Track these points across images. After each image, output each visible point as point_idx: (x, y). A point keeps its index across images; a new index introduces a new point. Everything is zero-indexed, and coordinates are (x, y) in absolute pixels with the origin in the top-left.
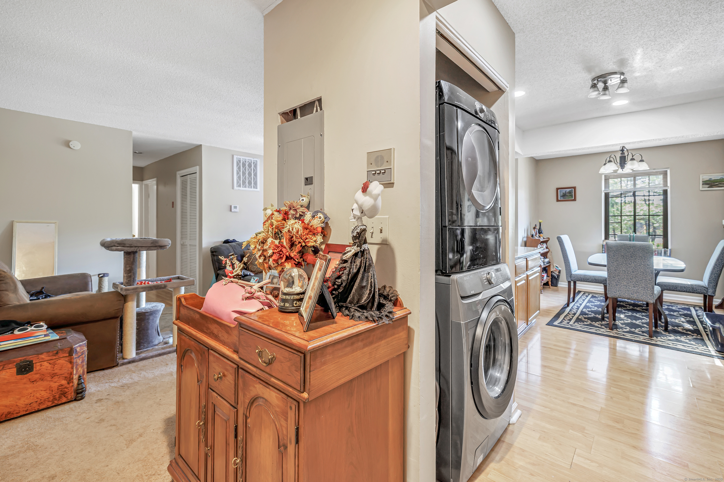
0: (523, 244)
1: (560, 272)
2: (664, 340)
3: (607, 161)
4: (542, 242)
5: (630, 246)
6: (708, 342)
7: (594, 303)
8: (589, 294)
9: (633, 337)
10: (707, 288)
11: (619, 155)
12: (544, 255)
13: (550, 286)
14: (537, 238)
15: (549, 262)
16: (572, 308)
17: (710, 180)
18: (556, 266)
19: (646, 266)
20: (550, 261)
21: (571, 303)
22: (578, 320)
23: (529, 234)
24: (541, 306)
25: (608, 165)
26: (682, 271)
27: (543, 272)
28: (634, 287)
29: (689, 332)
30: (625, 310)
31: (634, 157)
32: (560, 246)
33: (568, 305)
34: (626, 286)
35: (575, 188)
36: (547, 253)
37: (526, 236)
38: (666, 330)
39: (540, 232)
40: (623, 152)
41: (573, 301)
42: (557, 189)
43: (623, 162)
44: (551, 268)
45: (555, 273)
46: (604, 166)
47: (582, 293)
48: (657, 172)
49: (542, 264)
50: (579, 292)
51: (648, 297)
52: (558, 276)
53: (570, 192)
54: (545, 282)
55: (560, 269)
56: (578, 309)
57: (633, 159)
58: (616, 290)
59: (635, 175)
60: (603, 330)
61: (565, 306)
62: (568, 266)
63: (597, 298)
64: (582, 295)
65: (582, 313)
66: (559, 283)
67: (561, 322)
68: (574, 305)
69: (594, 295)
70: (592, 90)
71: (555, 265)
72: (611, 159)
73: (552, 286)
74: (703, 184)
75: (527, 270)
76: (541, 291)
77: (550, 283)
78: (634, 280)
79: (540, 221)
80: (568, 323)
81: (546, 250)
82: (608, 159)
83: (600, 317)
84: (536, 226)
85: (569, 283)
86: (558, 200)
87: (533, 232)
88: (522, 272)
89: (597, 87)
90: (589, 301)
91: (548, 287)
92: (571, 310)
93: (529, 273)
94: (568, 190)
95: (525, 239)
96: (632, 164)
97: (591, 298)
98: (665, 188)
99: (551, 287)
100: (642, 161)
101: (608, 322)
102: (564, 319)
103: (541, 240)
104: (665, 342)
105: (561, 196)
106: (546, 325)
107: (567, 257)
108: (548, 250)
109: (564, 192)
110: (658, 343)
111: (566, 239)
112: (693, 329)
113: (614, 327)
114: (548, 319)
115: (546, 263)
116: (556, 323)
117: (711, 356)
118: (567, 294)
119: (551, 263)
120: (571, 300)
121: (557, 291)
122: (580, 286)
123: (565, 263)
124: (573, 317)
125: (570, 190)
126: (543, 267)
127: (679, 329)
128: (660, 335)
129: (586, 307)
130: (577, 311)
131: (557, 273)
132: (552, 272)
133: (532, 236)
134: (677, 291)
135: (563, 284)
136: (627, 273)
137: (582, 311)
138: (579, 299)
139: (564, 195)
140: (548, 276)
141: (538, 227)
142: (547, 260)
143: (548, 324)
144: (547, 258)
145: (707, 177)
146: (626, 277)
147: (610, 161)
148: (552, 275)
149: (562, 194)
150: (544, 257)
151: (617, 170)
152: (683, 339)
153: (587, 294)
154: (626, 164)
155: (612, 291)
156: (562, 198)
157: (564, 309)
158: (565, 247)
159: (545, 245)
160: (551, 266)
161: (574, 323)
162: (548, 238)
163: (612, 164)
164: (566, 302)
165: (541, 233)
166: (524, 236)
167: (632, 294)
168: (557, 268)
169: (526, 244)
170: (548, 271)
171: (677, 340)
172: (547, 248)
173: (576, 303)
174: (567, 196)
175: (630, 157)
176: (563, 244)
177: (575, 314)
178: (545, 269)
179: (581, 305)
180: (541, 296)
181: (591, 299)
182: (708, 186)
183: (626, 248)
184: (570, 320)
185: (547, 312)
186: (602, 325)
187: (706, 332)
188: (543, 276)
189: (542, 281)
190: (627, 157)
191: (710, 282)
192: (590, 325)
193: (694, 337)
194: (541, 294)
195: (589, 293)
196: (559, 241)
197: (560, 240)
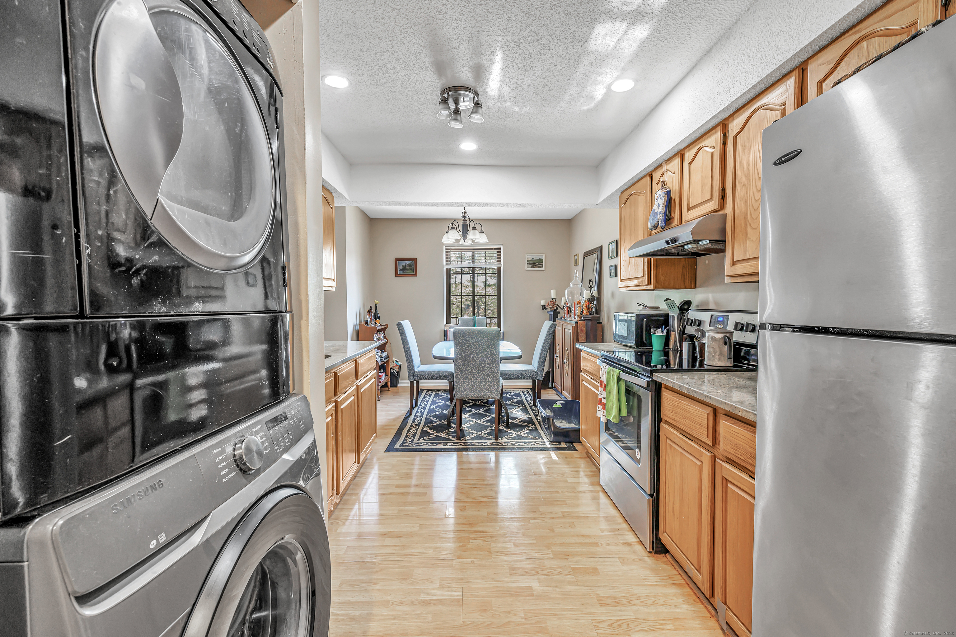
0: (355, 337)
1: (400, 368)
2: (508, 440)
3: (450, 228)
4: (379, 330)
5: (478, 333)
6: (541, 432)
7: (438, 403)
8: (432, 393)
9: (481, 444)
10: (537, 373)
11: (461, 223)
12: (382, 348)
13: (389, 387)
14: (373, 326)
15: (388, 357)
16: (415, 416)
17: (532, 260)
18: (396, 361)
19: (493, 357)
20: (389, 355)
21: (414, 408)
22: (424, 434)
23: (362, 321)
24: (378, 421)
25: (452, 232)
26: (520, 357)
27: (380, 370)
28: (481, 382)
29: (525, 424)
30: (468, 407)
31: (475, 226)
32: (401, 335)
33: (410, 412)
34: (474, 383)
35: (415, 260)
36: (385, 344)
37: (358, 322)
38: (507, 426)
39: (376, 317)
40: (465, 218)
41: (416, 405)
42: (396, 260)
43: (465, 232)
44: (390, 364)
45: (394, 370)
46: (446, 234)
47: (425, 391)
48: (492, 248)
49: (379, 360)
50: (422, 390)
51: (494, 393)
52: (399, 373)
53: (410, 265)
54: (382, 384)
55: (400, 363)
56: (422, 416)
57: (474, 229)
58: (464, 389)
59: (474, 249)
60: (450, 443)
61: (407, 416)
62: (410, 362)
63: (440, 396)
64: (425, 395)
65: (428, 422)
66: (400, 381)
67: (404, 443)
68: (417, 411)
69: (437, 392)
70: (441, 106)
71: (394, 359)
72: (454, 226)
73: (391, 387)
74: (527, 264)
75: (357, 379)
76: (379, 398)
77: (389, 384)
78: (481, 374)
79: (377, 302)
80: (412, 441)
81: (383, 341)
82: (451, 226)
83: (445, 422)
84: (371, 309)
85: (412, 383)
86: (397, 275)
87: (368, 317)
88: (350, 384)
89: (448, 103)
90: (433, 403)
91: (387, 388)
92: (414, 420)
93: (360, 382)
94: (408, 262)
95: (357, 328)
96: (474, 234)
97: (434, 397)
98: (499, 266)
99: (390, 389)
100: (482, 232)
101: (455, 429)
102: (407, 436)
103: (378, 328)
104: (509, 442)
105: (401, 270)
106: (385, 452)
107: (409, 350)
108: (386, 340)
109: (404, 265)
110: (505, 446)
111: (407, 325)
112: (528, 419)
113: (460, 435)
114: (387, 441)
115: (383, 359)
116: (397, 446)
117: (547, 450)
118: (410, 396)
119: (390, 358)
120: (414, 405)
121: (397, 393)
122: (424, 384)
123: (406, 357)
124: (417, 430)
125: (410, 263)
126: (380, 364)
127: (517, 422)
128: (504, 434)
129: (430, 411)
130: (421, 420)
131: (397, 370)
132: (391, 369)
133: (367, 323)
134: (514, 379)
135: (404, 383)
136: (475, 366)
137: (426, 419)
138: (422, 401)
139: (404, 269)
140: (387, 376)
141: (373, 310)
142: (385, 354)
143: (387, 451)
144: (385, 351)
145: (529, 257)
146: (473, 371)
147: (453, 228)
148: (391, 373)
149: (401, 267)
150: (382, 351)
151: (459, 240)
152: (522, 433)
153: (430, 393)
154: (467, 234)
155: (460, 391)
156: (401, 272)
157: (405, 422)
158: (406, 337)
159: (382, 336)
160: (390, 361)
161: (419, 440)
162: (387, 325)
163: (455, 231)
164: (408, 408)
165: (378, 318)
166: (355, 324)
167: (479, 391)
168: (396, 363)
169: (358, 336)
170: (387, 367)
171: (519, 437)
172: (385, 338)
173: (419, 408)
174: (407, 269)
175: (472, 226)
176: (404, 332)
177: (418, 425)
178: (383, 367)
179: (424, 409)
180: (379, 404)
181: (435, 399)
182: (531, 266)
183: (474, 335)
184: (414, 436)
185: (386, 427)
186: (449, 434)
187: (537, 419)
188: (381, 376)
189: (380, 384)
190: (468, 225)
191: (539, 367)
192: (438, 438)
193: (530, 428)
194: (377, 402)
195: (432, 390)
196: (399, 329)
197: (400, 327)
